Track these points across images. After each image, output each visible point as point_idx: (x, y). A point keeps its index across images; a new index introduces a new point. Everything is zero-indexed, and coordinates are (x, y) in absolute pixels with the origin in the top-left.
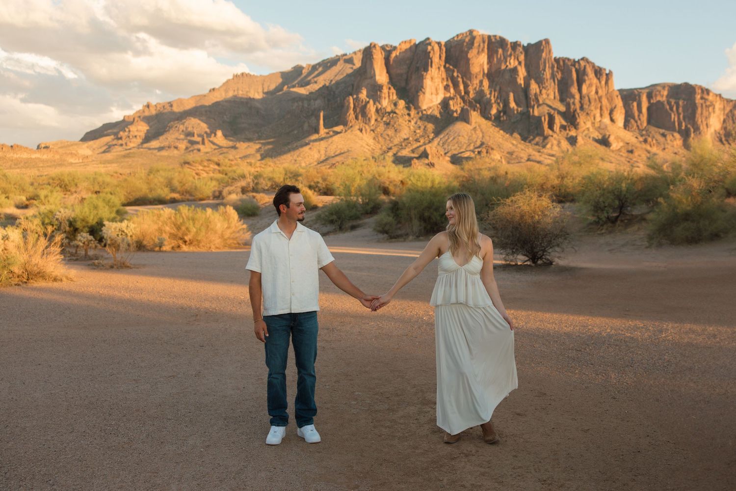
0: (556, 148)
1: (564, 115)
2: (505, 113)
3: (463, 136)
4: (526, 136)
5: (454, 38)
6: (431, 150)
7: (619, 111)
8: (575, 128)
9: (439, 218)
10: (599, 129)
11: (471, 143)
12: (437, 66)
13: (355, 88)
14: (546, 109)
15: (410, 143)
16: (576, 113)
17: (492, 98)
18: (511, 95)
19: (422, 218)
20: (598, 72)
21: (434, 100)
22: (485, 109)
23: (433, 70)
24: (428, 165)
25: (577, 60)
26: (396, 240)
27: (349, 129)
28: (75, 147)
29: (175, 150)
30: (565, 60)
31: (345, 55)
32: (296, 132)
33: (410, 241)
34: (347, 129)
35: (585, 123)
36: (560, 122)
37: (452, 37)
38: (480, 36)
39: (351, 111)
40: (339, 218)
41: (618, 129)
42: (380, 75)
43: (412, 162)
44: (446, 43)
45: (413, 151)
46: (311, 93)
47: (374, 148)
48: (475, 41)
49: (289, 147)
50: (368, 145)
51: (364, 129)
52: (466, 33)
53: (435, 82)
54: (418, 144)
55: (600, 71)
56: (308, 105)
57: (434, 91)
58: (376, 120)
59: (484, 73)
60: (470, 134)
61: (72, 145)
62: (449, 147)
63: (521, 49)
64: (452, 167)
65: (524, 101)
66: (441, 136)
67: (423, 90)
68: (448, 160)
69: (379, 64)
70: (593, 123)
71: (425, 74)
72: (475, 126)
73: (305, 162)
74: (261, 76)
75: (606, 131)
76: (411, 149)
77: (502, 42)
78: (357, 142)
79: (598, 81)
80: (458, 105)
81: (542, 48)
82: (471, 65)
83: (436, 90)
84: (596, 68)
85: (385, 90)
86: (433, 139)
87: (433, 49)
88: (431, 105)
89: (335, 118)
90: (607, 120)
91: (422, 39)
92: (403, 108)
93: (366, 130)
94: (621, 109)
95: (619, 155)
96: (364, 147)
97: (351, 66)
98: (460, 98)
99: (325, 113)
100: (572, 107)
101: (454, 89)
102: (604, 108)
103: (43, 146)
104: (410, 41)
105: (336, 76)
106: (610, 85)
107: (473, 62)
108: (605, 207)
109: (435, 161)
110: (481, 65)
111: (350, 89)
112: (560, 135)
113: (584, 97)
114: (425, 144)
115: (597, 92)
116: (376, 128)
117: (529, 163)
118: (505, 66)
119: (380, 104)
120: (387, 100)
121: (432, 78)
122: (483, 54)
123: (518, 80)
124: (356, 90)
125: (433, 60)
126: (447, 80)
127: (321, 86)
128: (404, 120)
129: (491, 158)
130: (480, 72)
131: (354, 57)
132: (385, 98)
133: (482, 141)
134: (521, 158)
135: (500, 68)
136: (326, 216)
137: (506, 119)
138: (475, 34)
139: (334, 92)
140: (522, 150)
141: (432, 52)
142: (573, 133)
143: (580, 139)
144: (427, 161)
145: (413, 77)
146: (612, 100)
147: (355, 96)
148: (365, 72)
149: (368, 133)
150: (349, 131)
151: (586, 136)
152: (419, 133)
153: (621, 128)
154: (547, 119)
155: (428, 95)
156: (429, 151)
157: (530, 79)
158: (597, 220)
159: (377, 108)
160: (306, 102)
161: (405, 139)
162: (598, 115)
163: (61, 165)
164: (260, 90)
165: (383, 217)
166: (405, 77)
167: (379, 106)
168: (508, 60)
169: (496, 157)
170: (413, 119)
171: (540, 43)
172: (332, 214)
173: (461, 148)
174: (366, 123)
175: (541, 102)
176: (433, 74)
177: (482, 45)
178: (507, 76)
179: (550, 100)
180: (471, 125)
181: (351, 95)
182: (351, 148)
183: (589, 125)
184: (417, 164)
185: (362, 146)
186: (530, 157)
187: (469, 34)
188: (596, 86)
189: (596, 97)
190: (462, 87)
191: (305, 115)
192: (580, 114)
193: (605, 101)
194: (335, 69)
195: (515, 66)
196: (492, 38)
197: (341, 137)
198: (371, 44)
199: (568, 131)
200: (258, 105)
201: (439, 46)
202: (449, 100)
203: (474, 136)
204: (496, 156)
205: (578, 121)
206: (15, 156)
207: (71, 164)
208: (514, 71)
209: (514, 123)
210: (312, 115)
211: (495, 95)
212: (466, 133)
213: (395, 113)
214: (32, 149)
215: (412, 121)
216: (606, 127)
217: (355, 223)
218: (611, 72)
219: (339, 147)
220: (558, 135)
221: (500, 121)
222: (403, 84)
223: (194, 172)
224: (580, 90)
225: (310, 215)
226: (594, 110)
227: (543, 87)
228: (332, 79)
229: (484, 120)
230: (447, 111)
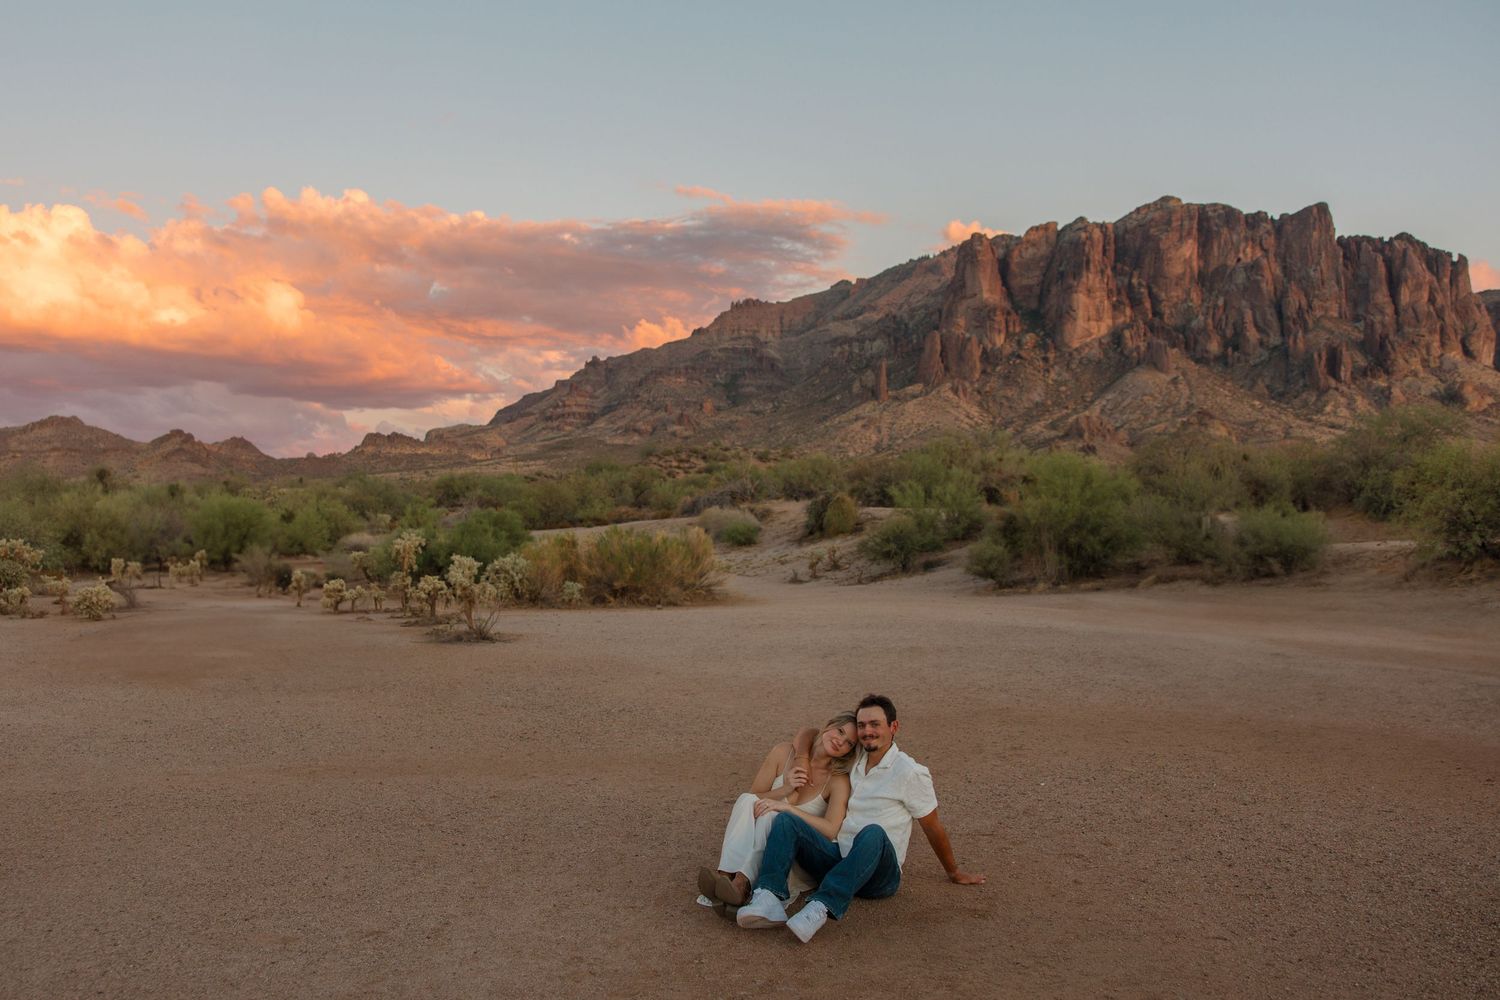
0: (1344, 412)
1: (1363, 346)
2: (1236, 348)
3: (1152, 395)
4: (1281, 390)
5: (1131, 213)
6: (1088, 424)
7: (1483, 335)
8: (1388, 372)
9: (1098, 548)
10: (1438, 372)
11: (1167, 407)
12: (1099, 269)
13: (944, 316)
14: (1322, 338)
15: (1048, 411)
16: (1387, 341)
17: (1210, 321)
18: (1248, 316)
19: (1063, 547)
20: (1436, 260)
21: (1095, 331)
22: (1196, 342)
23: (1091, 276)
24: (1083, 449)
25: (1386, 239)
26: (1010, 590)
27: (933, 388)
28: (482, 434)
29: (637, 434)
30: (1358, 241)
31: (927, 258)
32: (838, 398)
33: (1040, 593)
34: (929, 390)
35: (1407, 361)
36: (1354, 362)
37: (1127, 212)
38: (1182, 206)
39: (937, 357)
40: (902, 549)
41: (1483, 370)
42: (991, 291)
43: (1054, 445)
44: (1115, 224)
45: (1053, 426)
46: (865, 327)
47: (980, 421)
48: (1173, 219)
49: (828, 424)
50: (968, 417)
51: (960, 387)
52: (1155, 203)
53: (1095, 298)
54: (1065, 411)
55: (1436, 258)
56: (861, 350)
57: (1092, 313)
58: (984, 372)
59: (1192, 278)
60: (1165, 391)
61: (476, 432)
62: (1124, 417)
63: (1269, 227)
64: (1128, 453)
65: (1275, 324)
66: (1110, 396)
67: (1072, 313)
68: (1123, 441)
69: (989, 270)
70: (1425, 362)
71: (1075, 283)
72: (1175, 376)
73: (855, 451)
74: (778, 303)
75: (1456, 375)
76: (1050, 421)
77: (1229, 215)
78: (948, 412)
79: (1434, 279)
80: (1139, 336)
81: (1312, 221)
82: (1166, 262)
83: (1098, 310)
84: (1430, 252)
85: (999, 318)
86: (1092, 402)
87: (1090, 238)
88: (1088, 340)
89: (909, 370)
90: (1455, 355)
91: (1071, 220)
92: (1035, 347)
93: (964, 390)
94: (1488, 330)
95: (1487, 421)
96: (962, 421)
97: (938, 277)
98: (1145, 324)
99: (891, 362)
100: (1378, 328)
101: (1132, 307)
102: (1450, 331)
103: (434, 434)
104: (1046, 227)
105: (910, 296)
106: (1461, 284)
107: (1169, 256)
108: (1476, 523)
109: (1097, 442)
110: (1185, 260)
111: (935, 317)
112: (1353, 386)
113: (1406, 311)
114: (1075, 411)
115: (1432, 300)
116: (984, 385)
117: (1288, 441)
118: (1235, 260)
119: (990, 341)
120: (1003, 336)
121: (1089, 291)
122: (1190, 241)
123: (1263, 285)
124: (947, 317)
125: (1091, 258)
126: (1119, 293)
127: (881, 315)
128: (1035, 369)
129: (1209, 435)
130: (1184, 274)
131: (943, 260)
132: (1000, 331)
133: (1191, 402)
134: (1272, 433)
135: (1225, 266)
136: (877, 544)
137: (1239, 358)
138: (1172, 204)
139: (906, 325)
140: (1272, 417)
141: (1088, 242)
142: (1381, 383)
143: (1396, 391)
144: (1080, 443)
145: (1054, 290)
146: (1467, 312)
147: (944, 331)
148: (963, 286)
149: (968, 395)
150: (934, 392)
151: (1409, 386)
152: (1064, 392)
153: (1489, 367)
154: (1324, 358)
155: (1081, 323)
156: (1084, 425)
157: (1289, 281)
158: (1457, 552)
159: (985, 351)
160: (856, 344)
161: (1037, 403)
162: (1436, 344)
163: (460, 464)
164: (776, 329)
165: (987, 546)
166: (1037, 290)
167: (990, 346)
168: (1241, 248)
169: (1218, 433)
170: (1052, 366)
171: (1307, 210)
172: (888, 541)
173: (1146, 416)
174: (965, 379)
175: (1311, 324)
176: (1091, 282)
177: (1186, 223)
178: (1240, 278)
179: (1331, 319)
180: (1167, 373)
181: (937, 328)
182: (938, 422)
183: (1416, 364)
184: (1062, 448)
185: (957, 419)
186: (1291, 430)
187: (1161, 206)
188: (1430, 288)
189: (1432, 309)
190: (1148, 305)
191: (854, 368)
192: (1396, 344)
193: (1451, 318)
194: (909, 284)
195: (1254, 259)
196: (1207, 209)
197: (920, 404)
198: (973, 236)
199: (1369, 379)
200: (772, 353)
201: (1102, 232)
202: (1122, 330)
203: (1174, 393)
204: (1219, 431)
205: (1392, 356)
206: (394, 451)
207: (476, 461)
208: (1254, 267)
209: (1255, 366)
210: (867, 366)
211: (1214, 314)
212: (1157, 389)
213: (1019, 357)
214: (418, 440)
215: (1051, 369)
216: (1456, 368)
217: (932, 557)
218: (1463, 259)
219: (915, 422)
220: (1349, 388)
221: (1226, 364)
222: (1034, 305)
223: (665, 471)
224: (1394, 295)
225: (850, 542)
226: (1426, 334)
227: (1316, 296)
228: (901, 302)
229: (1193, 363)
230: (1119, 350)
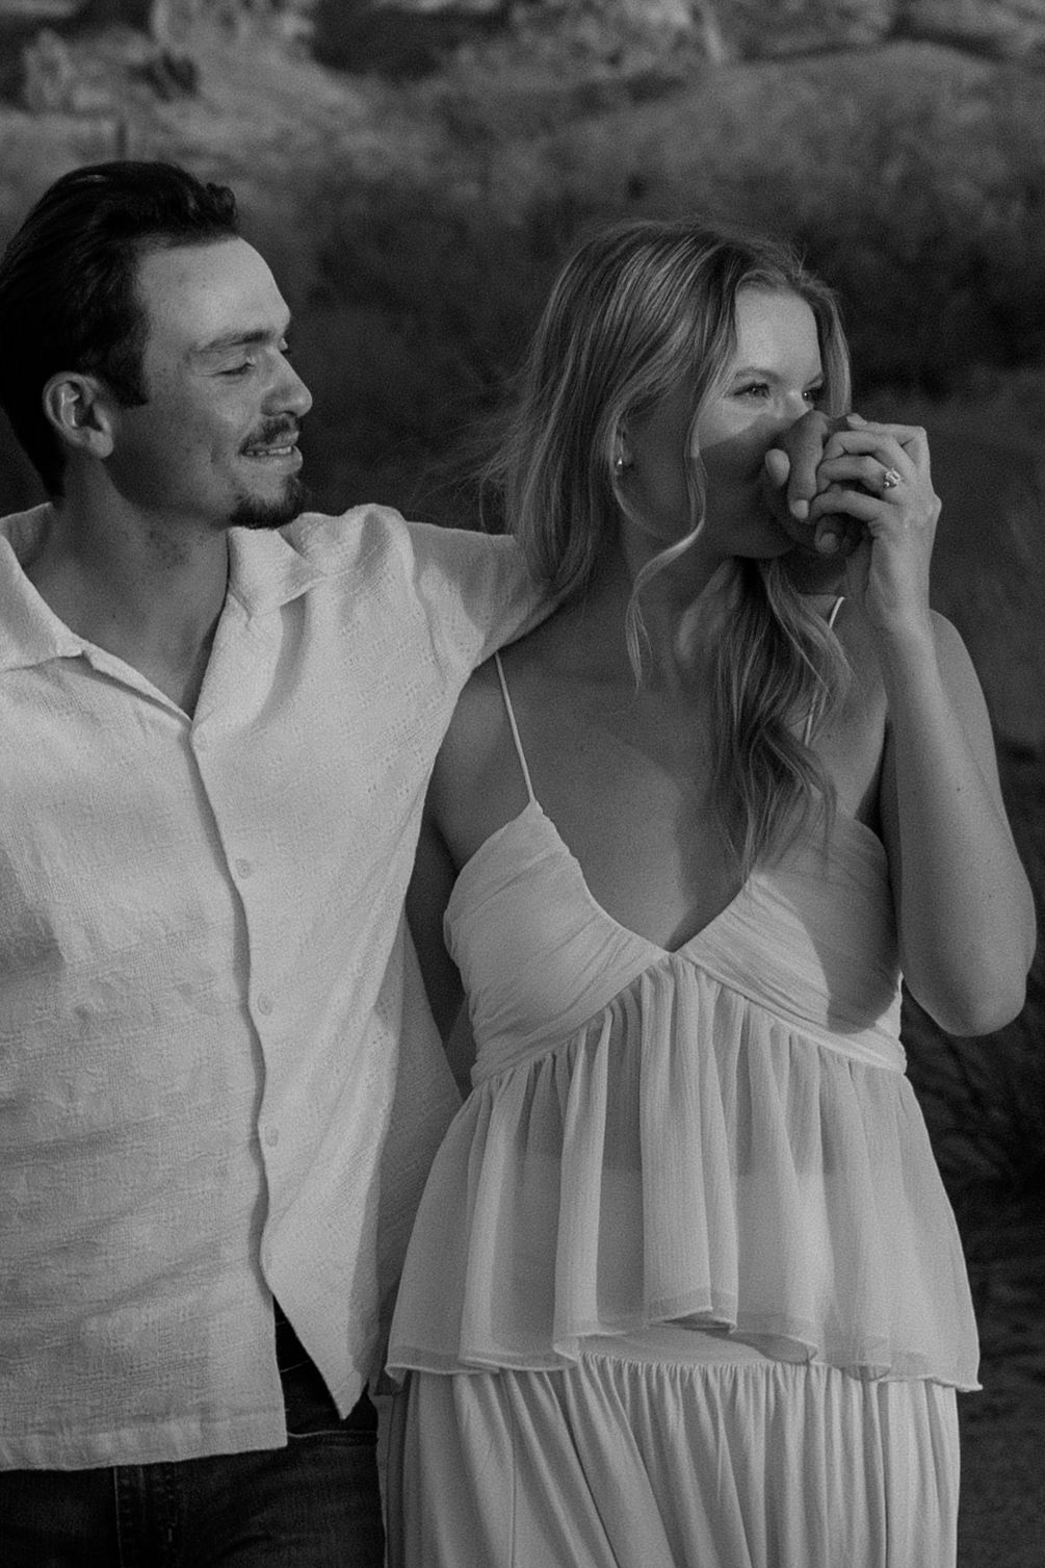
24: (145, 73)
43: (31, 58)
64: (327, 91)
68: (300, 38)
109: (199, 45)
117: (904, 54)
129: (622, 24)
134: (848, 15)
144: (136, 51)
169: (654, 15)
184: (66, 71)
